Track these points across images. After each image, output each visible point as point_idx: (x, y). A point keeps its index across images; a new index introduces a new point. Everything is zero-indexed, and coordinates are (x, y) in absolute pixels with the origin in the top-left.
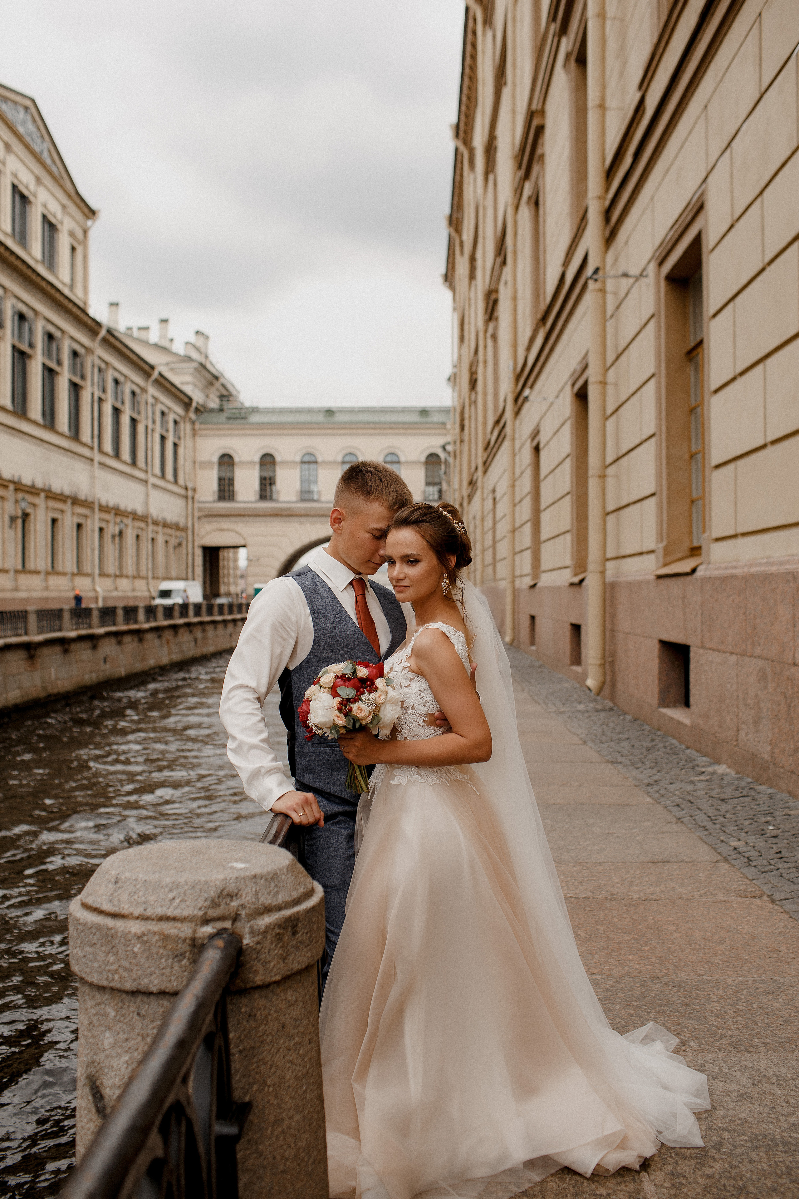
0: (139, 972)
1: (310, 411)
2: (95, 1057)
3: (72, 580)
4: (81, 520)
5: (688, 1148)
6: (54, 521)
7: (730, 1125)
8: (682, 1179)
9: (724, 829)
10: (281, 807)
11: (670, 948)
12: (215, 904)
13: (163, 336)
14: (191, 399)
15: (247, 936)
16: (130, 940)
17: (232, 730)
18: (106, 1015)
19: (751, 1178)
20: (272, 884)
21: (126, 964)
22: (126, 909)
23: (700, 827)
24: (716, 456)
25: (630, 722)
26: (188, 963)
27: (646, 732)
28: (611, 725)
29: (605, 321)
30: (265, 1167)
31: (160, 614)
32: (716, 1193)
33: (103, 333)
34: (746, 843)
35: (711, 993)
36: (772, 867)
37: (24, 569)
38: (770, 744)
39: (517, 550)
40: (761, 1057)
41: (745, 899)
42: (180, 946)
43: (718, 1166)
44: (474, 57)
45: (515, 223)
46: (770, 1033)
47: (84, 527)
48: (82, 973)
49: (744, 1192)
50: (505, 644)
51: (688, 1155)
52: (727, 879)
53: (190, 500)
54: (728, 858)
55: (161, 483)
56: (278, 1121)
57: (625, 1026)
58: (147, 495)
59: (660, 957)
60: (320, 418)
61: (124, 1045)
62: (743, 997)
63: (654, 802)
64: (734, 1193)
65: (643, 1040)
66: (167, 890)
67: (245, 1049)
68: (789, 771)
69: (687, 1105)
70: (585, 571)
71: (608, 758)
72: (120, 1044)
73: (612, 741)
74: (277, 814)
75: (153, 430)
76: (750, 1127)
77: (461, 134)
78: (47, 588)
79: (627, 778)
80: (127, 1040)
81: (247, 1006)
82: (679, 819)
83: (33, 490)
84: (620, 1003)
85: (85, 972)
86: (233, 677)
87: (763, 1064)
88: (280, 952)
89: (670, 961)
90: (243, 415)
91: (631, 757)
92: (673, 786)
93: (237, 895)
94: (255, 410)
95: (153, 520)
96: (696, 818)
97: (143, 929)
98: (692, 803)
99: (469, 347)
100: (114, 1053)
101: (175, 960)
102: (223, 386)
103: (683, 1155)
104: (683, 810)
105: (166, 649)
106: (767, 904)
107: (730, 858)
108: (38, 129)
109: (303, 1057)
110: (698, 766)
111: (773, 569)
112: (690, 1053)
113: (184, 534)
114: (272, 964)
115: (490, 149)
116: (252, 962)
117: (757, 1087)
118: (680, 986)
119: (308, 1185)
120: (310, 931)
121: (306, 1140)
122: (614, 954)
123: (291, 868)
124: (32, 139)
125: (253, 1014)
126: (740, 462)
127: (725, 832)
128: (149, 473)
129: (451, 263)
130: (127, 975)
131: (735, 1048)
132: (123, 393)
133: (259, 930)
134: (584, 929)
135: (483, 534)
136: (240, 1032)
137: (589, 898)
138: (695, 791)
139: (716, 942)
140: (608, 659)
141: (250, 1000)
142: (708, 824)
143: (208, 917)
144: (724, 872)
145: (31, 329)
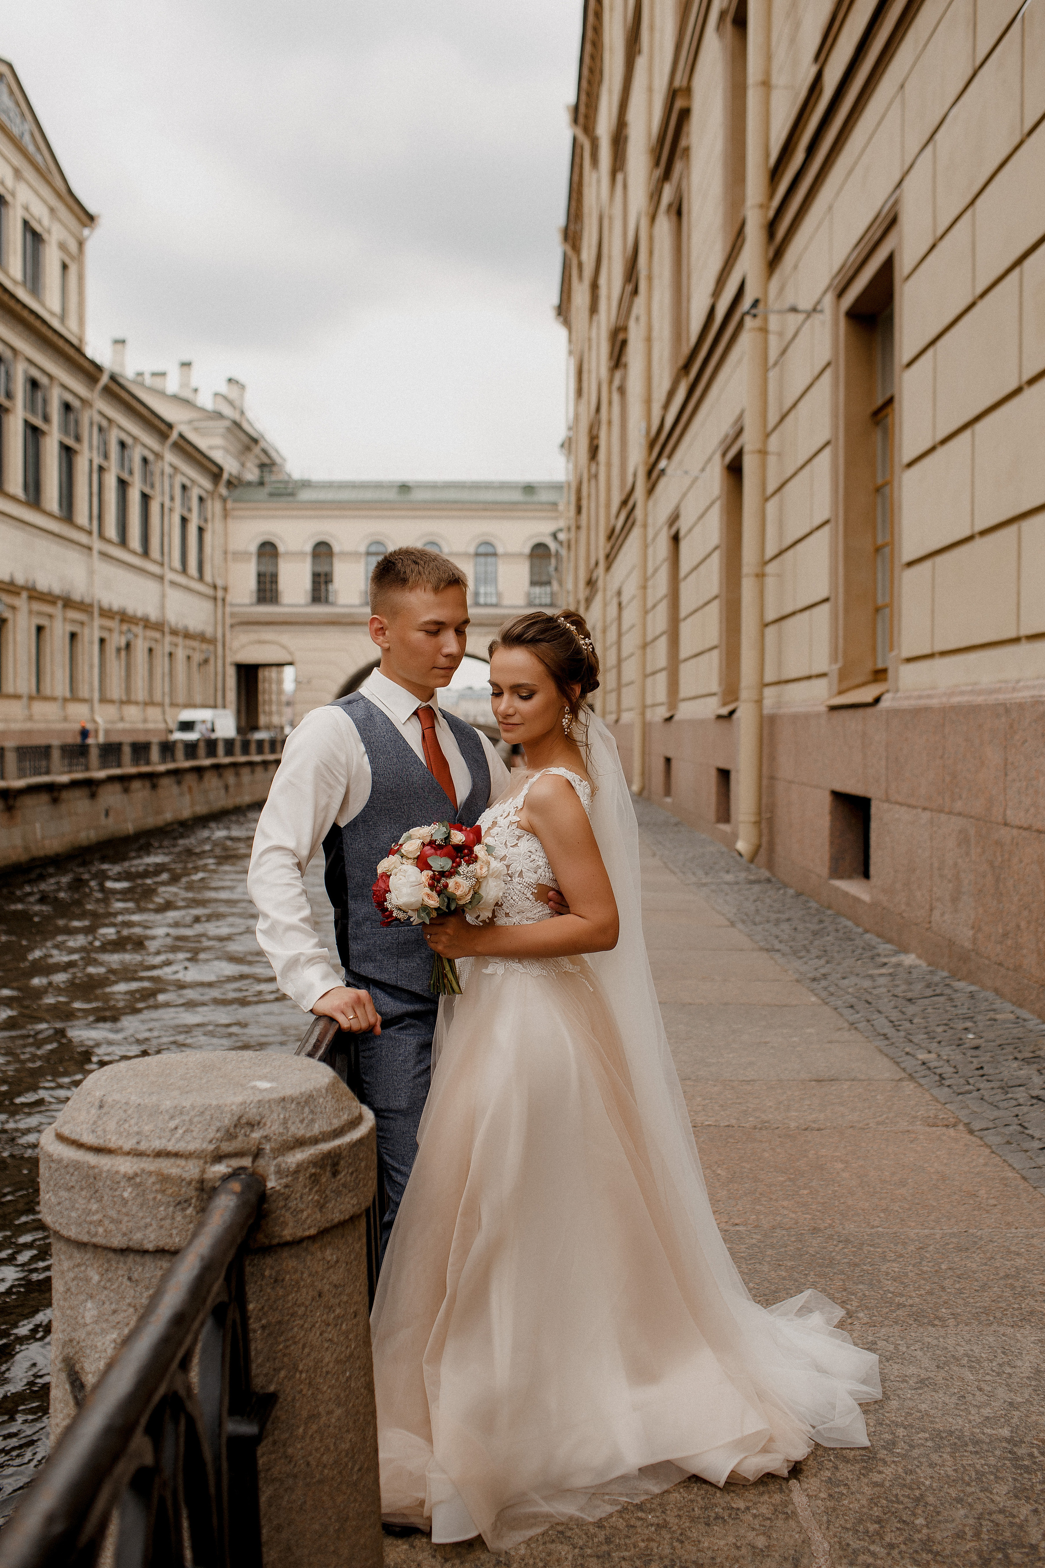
0: (130, 1225)
1: (378, 486)
2: (73, 1334)
3: (64, 708)
4: (75, 628)
5: (852, 1449)
6: (40, 629)
7: (906, 1418)
8: (842, 1487)
9: (910, 1037)
10: (325, 1007)
11: (836, 1191)
12: (230, 1136)
13: (184, 384)
14: (221, 469)
15: (272, 1177)
16: (118, 1182)
17: (263, 905)
18: (88, 1280)
19: (931, 1486)
20: (307, 1110)
21: (113, 1213)
22: (113, 1142)
23: (879, 1034)
24: (909, 549)
25: (792, 897)
26: (194, 1213)
27: (813, 911)
28: (768, 901)
29: (765, 370)
30: (295, 1476)
31: (180, 753)
32: (885, 1505)
33: (104, 379)
34: (939, 1056)
35: (887, 1250)
36: (971, 1087)
37: (1, 692)
38: (973, 928)
39: (648, 671)
40: (949, 1332)
41: (934, 1129)
42: (184, 1189)
43: (889, 1471)
44: (598, 15)
45: (651, 238)
46: (960, 1301)
47: (80, 637)
48: (57, 1225)
50: (632, 795)
51: (851, 1458)
52: (912, 1103)
53: (220, 603)
54: (914, 1074)
55: (181, 579)
56: (313, 1417)
57: (775, 1292)
58: (163, 596)
59: (823, 1204)
60: (392, 495)
61: (111, 1318)
62: (928, 1255)
63: (820, 1002)
64: (909, 1505)
65: (799, 1310)
66: (167, 1117)
67: (269, 1324)
68: (996, 963)
69: (851, 1393)
70: (737, 699)
71: (762, 944)
72: (106, 1317)
73: (768, 922)
74: (320, 1017)
75: (171, 510)
76: (931, 1422)
77: (581, 119)
78: (30, 718)
79: (786, 971)
80: (114, 1312)
81: (272, 1268)
82: (853, 1024)
83: (12, 589)
85: (60, 1224)
86: (266, 836)
87: (951, 1341)
88: (316, 1197)
89: (836, 1209)
90: (289, 491)
91: (792, 943)
92: (846, 982)
93: (259, 1123)
94: (306, 484)
95: (170, 628)
96: (875, 1022)
97: (135, 1167)
98: (869, 1003)
99: (589, 403)
100: (97, 1329)
101: (178, 1207)
102: (264, 451)
103: (845, 1457)
104: (858, 1012)
105: (187, 798)
106: (963, 1135)
107: (917, 1075)
108: (17, 104)
109: (347, 1333)
110: (879, 955)
111: (980, 700)
112: (857, 1327)
113: (211, 648)
114: (305, 1214)
115: (619, 140)
116: (278, 1212)
117: (942, 1371)
118: (847, 1241)
119: (352, 1499)
120: (356, 1171)
121: (350, 1441)
122: (763, 1199)
123: (331, 1088)
124: (9, 118)
125: (280, 1278)
126: (939, 559)
127: (911, 1041)
128: (166, 566)
129: (566, 291)
130: (114, 1228)
131: (915, 1320)
132: (131, 460)
133: (288, 1169)
134: (725, 1166)
135: (605, 649)
136: (263, 1301)
137: (733, 1127)
138: (874, 988)
139: (895, 1184)
140: (766, 815)
141: (276, 1260)
142: (890, 1031)
143: (220, 1153)
144: (908, 1093)
145: (8, 374)
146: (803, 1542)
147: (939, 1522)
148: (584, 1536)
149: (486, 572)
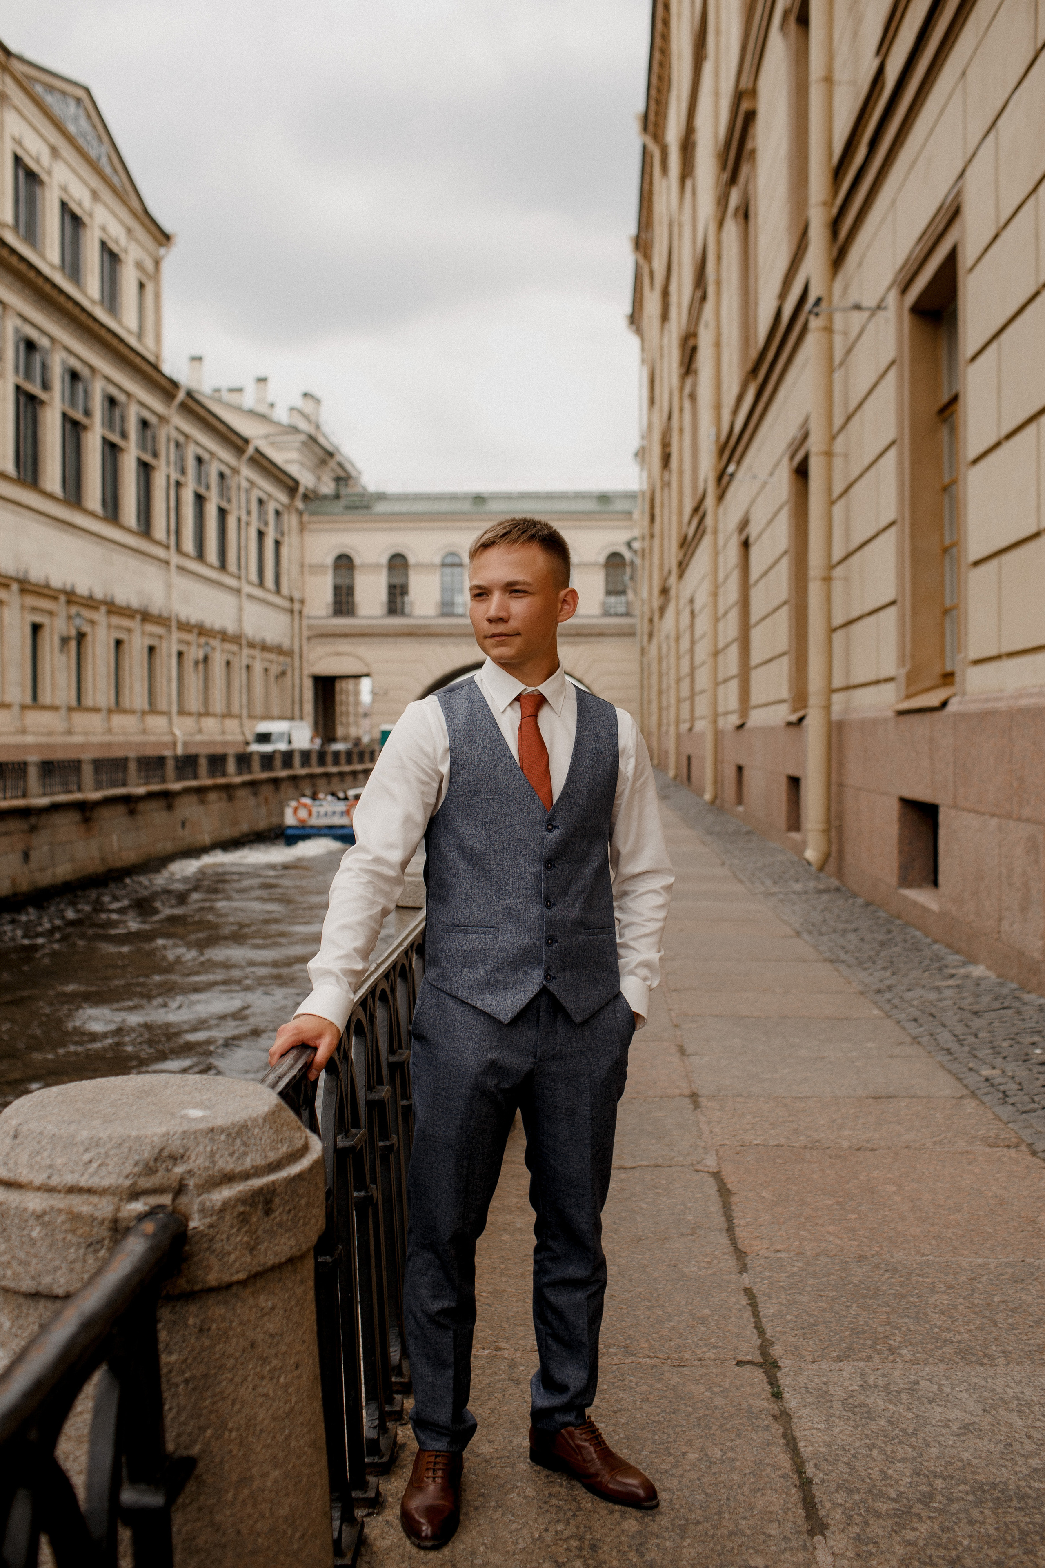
0: (40, 1266)
1: (454, 497)
3: (143, 721)
4: (153, 642)
6: (118, 643)
7: (946, 1468)
8: (871, 1546)
9: (975, 1052)
11: (886, 1216)
12: (149, 1170)
13: (260, 400)
14: (297, 483)
15: (196, 1216)
16: (27, 1221)
19: (969, 1546)
20: (238, 1141)
21: (21, 1255)
22: (24, 1175)
23: (943, 1049)
24: (975, 549)
25: (861, 907)
26: (105, 1256)
27: (881, 921)
28: (836, 911)
29: (831, 370)
30: (224, 1546)
31: (256, 764)
33: (181, 396)
34: (1003, 1072)
35: (937, 1280)
36: (1035, 1106)
37: (80, 705)
38: (1042, 938)
39: (720, 678)
40: (999, 1371)
41: (995, 1149)
42: (95, 1229)
43: (923, 1528)
44: (666, 23)
45: (719, 242)
46: (1012, 1338)
47: (157, 651)
51: (883, 1512)
52: (973, 1121)
53: (297, 616)
54: (977, 1092)
55: (258, 592)
56: (245, 1480)
57: (814, 1325)
58: (240, 609)
59: (871, 1229)
60: (467, 506)
62: (980, 1287)
63: (882, 1015)
66: (82, 1149)
67: (193, 1378)
70: (805, 706)
71: (827, 955)
73: (835, 932)
75: (248, 524)
76: (974, 1473)
77: (651, 127)
78: (109, 731)
79: (850, 983)
81: (196, 1316)
82: (915, 1038)
83: (90, 603)
84: (809, 1293)
87: (1000, 1382)
88: (245, 1239)
89: (885, 1235)
90: (365, 503)
91: (858, 954)
92: (910, 994)
93: (182, 1156)
94: (382, 497)
95: (248, 642)
96: (938, 1037)
97: (44, 1205)
98: (934, 1016)
99: (661, 411)
101: (91, 1249)
102: (340, 465)
103: (876, 1511)
104: (921, 1026)
105: (263, 809)
106: (1025, 1157)
107: (979, 1092)
108: (94, 127)
109: (286, 1387)
110: (947, 966)
112: (899, 1364)
113: (289, 660)
114: (233, 1256)
115: (688, 146)
116: (202, 1254)
117: (988, 1415)
118: (895, 1270)
120: (295, 1208)
121: (290, 1506)
122: (808, 1224)
123: (271, 1117)
124: (86, 140)
125: (206, 1327)
126: (1006, 558)
127: (975, 1056)
128: (243, 578)
129: (638, 300)
130: (22, 1270)
131: (963, 1358)
132: (208, 475)
133: (213, 1207)
134: (770, 1188)
135: (678, 658)
136: (185, 1352)
137: (782, 1146)
138: (940, 1000)
139: (949, 1208)
140: (835, 823)
141: (201, 1308)
142: (953, 1046)
143: (138, 1189)
144: (969, 1111)
145: (86, 392)
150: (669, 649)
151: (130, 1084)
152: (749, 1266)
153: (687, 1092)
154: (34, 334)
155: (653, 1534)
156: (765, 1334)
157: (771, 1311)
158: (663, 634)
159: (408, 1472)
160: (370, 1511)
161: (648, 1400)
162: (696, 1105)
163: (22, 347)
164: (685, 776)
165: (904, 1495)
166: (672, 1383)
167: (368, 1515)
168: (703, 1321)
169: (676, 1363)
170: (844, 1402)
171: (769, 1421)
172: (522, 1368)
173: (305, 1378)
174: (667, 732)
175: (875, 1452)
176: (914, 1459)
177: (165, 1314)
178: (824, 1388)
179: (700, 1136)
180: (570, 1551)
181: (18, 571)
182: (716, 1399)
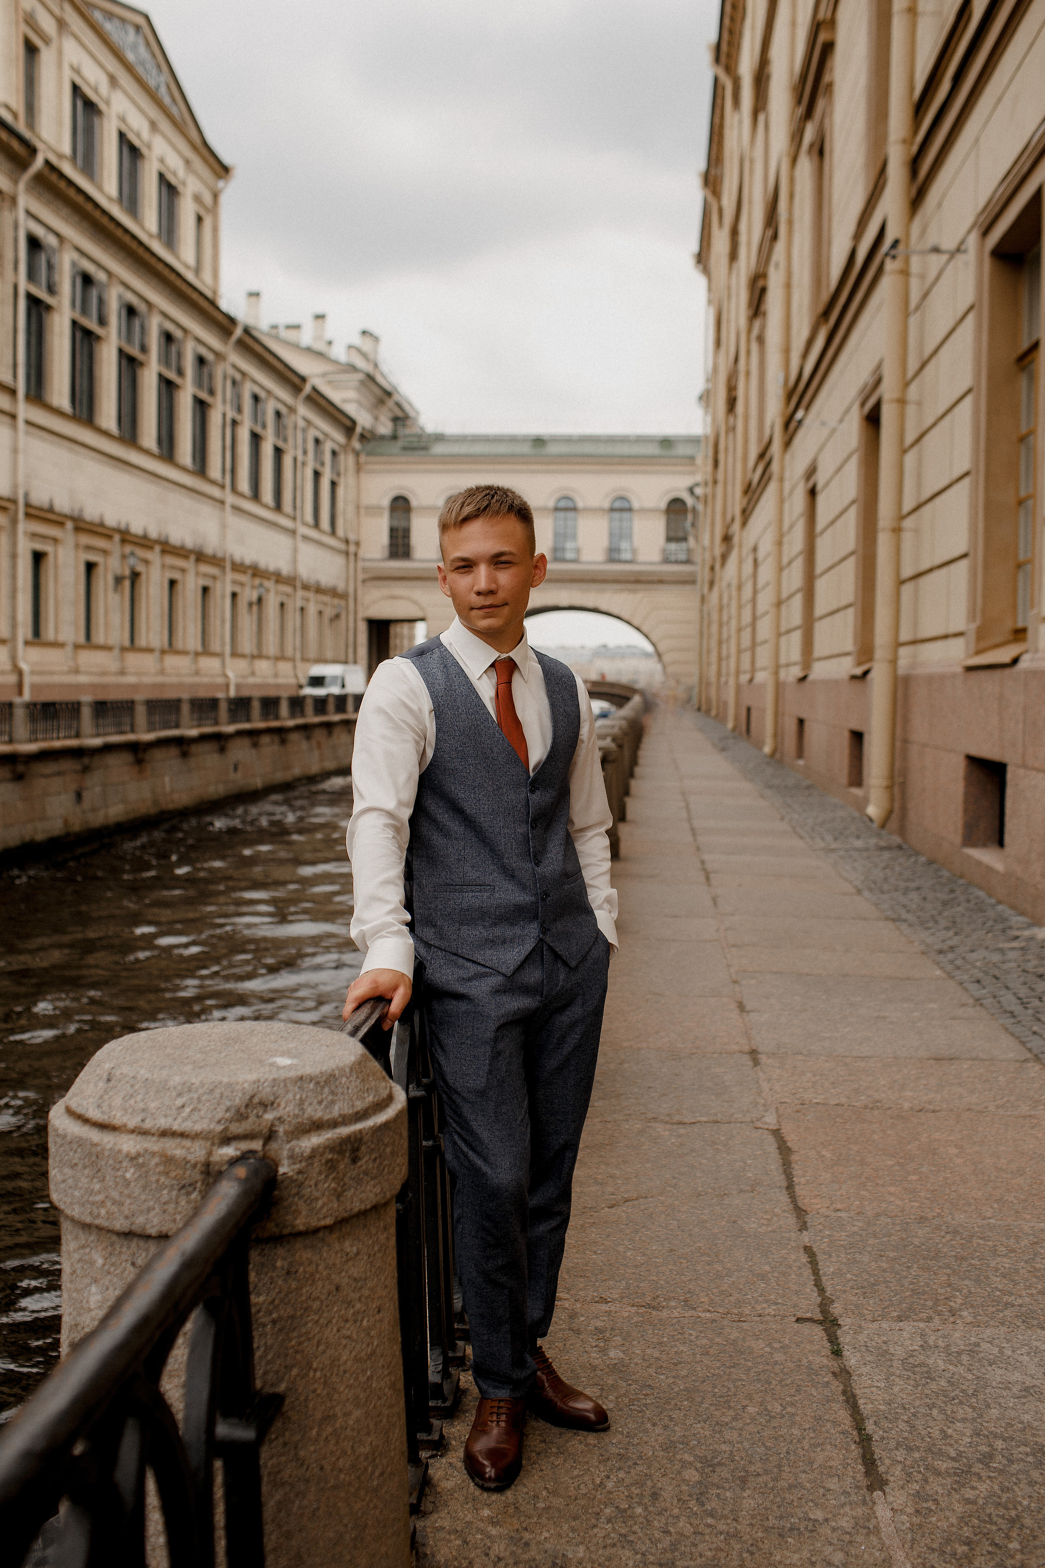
0: (133, 1207)
1: (513, 439)
2: (78, 1319)
3: (195, 661)
4: (208, 582)
6: (172, 583)
7: (1006, 1429)
8: (931, 1503)
9: (1037, 1015)
11: (947, 1178)
12: (240, 1116)
13: (318, 337)
14: (354, 423)
15: (285, 1162)
16: (121, 1162)
18: (92, 1263)
19: (1029, 1507)
20: (326, 1090)
21: (115, 1194)
22: (118, 1118)
23: (1006, 1012)
25: (923, 865)
26: (199, 1198)
27: (944, 881)
28: (898, 869)
29: (906, 314)
30: (307, 1481)
31: (309, 708)
32: (976, 1525)
33: (238, 332)
35: (998, 1243)
37: (133, 646)
39: (783, 629)
42: (188, 1172)
43: (983, 1488)
45: (792, 180)
47: (211, 591)
49: (1018, 1526)
51: (943, 1470)
52: (1037, 1085)
53: (352, 558)
54: (1041, 1056)
55: (313, 534)
56: (328, 1418)
57: (874, 1285)
58: (295, 551)
59: (932, 1191)
60: (526, 449)
63: (944, 975)
64: (1004, 1527)
66: (174, 1094)
67: (280, 1318)
70: (871, 659)
71: (889, 913)
73: (896, 890)
75: (304, 464)
76: (1034, 1435)
77: (723, 57)
78: (162, 672)
79: (912, 942)
81: (284, 1259)
82: (977, 1000)
83: (145, 542)
84: (869, 1252)
85: (65, 1203)
88: (333, 1185)
89: (946, 1197)
90: (422, 444)
91: (920, 914)
92: (974, 955)
93: (272, 1104)
94: (440, 438)
95: (302, 583)
96: (1002, 999)
97: (138, 1147)
98: (997, 978)
99: (727, 353)
101: (183, 1191)
102: (398, 405)
103: (936, 1469)
104: (984, 988)
105: (316, 754)
108: (154, 55)
109: (368, 1330)
110: (1010, 928)
112: (960, 1326)
113: (343, 603)
114: (320, 1203)
115: (761, 78)
116: (291, 1199)
118: (956, 1232)
119: (371, 1505)
120: (380, 1156)
121: (371, 1443)
122: (869, 1184)
123: (358, 1067)
124: (145, 69)
125: (293, 1270)
127: (1039, 1020)
128: (298, 519)
129: (706, 238)
130: (116, 1210)
131: (1024, 1322)
132: (264, 413)
133: (302, 1154)
134: (831, 1147)
135: (740, 607)
136: (273, 1294)
137: (843, 1105)
138: (1004, 962)
139: (1012, 1172)
140: (898, 780)
141: (289, 1251)
142: (1017, 1009)
143: (229, 1134)
144: (1033, 1075)
145: (143, 328)
146: (884, 1561)
147: (1036, 1547)
148: (647, 1541)
149: (621, 528)
150: (730, 598)
151: (216, 1030)
152: (808, 1225)
153: (747, 1048)
154: (90, 268)
155: (714, 1485)
156: (825, 1292)
157: (832, 1270)
158: (724, 584)
159: (471, 1417)
160: (434, 1452)
161: (707, 1353)
162: (756, 1063)
163: (79, 281)
164: (744, 728)
165: (964, 1454)
166: (732, 1337)
167: (432, 1457)
168: (763, 1277)
169: (736, 1318)
170: (903, 1361)
171: (829, 1378)
172: (582, 1319)
173: (386, 1322)
174: (726, 683)
175: (935, 1412)
176: (974, 1419)
177: (254, 1256)
178: (885, 1348)
179: (759, 1093)
180: (632, 1498)
181: (72, 510)
182: (775, 1355)
